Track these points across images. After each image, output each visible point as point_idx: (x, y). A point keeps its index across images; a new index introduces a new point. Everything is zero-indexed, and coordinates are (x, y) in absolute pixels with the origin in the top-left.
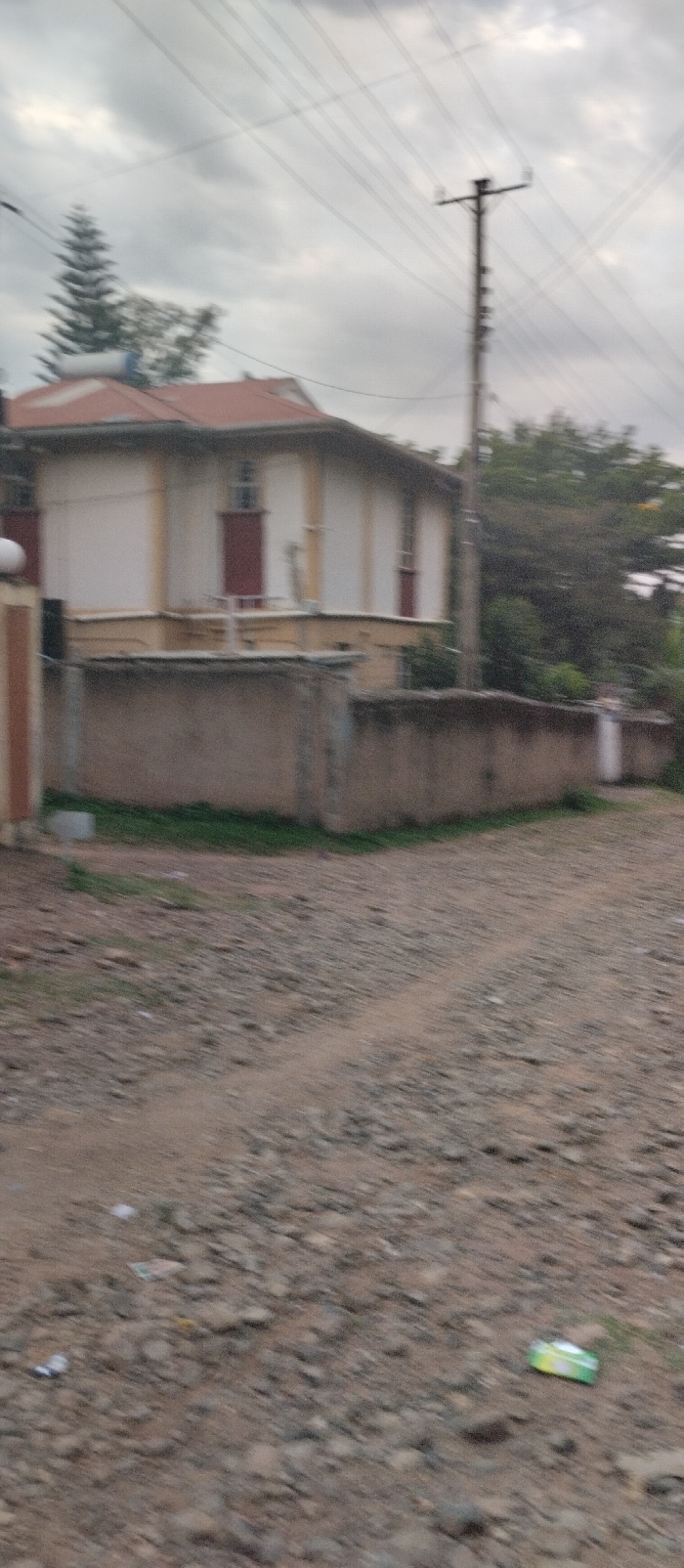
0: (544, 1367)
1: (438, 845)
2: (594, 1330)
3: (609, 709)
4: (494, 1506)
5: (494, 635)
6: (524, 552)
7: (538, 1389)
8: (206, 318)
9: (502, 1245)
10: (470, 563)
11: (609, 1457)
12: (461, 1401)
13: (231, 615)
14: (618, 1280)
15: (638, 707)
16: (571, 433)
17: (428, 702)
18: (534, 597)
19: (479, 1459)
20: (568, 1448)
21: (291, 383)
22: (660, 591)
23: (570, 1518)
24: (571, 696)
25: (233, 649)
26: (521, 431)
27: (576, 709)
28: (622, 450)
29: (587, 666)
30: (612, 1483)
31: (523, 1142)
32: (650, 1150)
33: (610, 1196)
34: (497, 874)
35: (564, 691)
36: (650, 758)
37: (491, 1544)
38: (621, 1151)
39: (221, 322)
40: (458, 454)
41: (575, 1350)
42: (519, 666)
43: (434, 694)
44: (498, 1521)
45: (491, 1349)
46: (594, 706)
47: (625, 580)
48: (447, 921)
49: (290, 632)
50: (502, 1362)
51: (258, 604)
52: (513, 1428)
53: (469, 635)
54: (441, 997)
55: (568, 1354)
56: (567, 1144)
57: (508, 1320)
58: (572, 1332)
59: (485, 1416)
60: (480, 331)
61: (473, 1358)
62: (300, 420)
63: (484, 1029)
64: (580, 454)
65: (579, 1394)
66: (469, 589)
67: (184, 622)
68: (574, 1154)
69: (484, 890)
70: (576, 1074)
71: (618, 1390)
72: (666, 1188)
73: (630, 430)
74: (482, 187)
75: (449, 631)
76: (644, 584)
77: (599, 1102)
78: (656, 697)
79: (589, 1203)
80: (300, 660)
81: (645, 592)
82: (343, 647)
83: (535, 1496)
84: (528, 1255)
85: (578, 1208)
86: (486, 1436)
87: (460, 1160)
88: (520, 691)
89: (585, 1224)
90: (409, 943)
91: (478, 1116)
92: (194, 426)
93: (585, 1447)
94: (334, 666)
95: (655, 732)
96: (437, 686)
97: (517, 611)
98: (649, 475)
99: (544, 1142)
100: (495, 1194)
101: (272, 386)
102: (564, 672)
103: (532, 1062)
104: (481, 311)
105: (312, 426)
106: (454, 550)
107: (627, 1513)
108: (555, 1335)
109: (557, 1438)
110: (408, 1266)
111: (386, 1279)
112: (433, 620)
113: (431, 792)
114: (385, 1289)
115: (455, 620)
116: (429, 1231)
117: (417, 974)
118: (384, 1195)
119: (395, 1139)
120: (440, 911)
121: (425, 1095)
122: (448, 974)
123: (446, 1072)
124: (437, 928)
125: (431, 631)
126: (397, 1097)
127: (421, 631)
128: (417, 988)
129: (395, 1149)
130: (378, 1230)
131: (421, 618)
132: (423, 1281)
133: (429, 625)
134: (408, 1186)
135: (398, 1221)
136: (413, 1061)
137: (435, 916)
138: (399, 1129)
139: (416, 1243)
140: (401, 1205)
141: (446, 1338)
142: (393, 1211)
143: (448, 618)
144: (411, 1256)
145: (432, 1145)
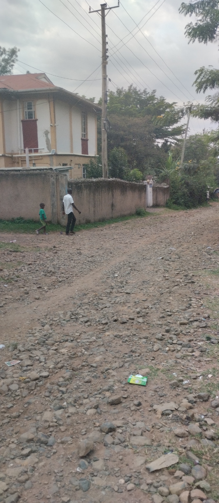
0: (130, 382)
1: (97, 229)
2: (147, 370)
3: (150, 183)
4: (118, 423)
5: (113, 160)
6: (122, 133)
7: (131, 389)
8: (13, 52)
9: (119, 348)
10: (104, 136)
11: (152, 406)
12: (108, 394)
13: (27, 155)
14: (153, 355)
15: (158, 182)
16: (136, 92)
17: (92, 182)
18: (125, 147)
19: (113, 410)
20: (139, 404)
21: (44, 75)
22: (165, 144)
23: (140, 424)
24: (137, 180)
25: (28, 166)
26: (119, 92)
27: (138, 183)
28: (152, 98)
29: (143, 170)
30: (152, 413)
31: (125, 318)
32: (163, 317)
33: (150, 331)
34: (115, 237)
35: (136, 178)
36: (162, 199)
37: (116, 433)
38: (154, 318)
39: (18, 54)
40: (99, 100)
41: (141, 376)
42: (121, 170)
43: (94, 180)
44: (119, 427)
45: (116, 378)
46: (145, 182)
47: (155, 141)
48: (101, 252)
49: (47, 160)
50: (120, 382)
51: (36, 151)
52: (122, 400)
53: (105, 160)
54: (99, 275)
55: (140, 378)
56: (138, 317)
57: (121, 369)
58: (140, 371)
59: (114, 397)
60: (105, 57)
61: (111, 381)
62: (48, 88)
63: (113, 284)
64: (139, 100)
65: (143, 389)
66: (104, 145)
67: (12, 158)
68: (141, 320)
69: (112, 242)
70: (140, 296)
71: (154, 387)
72: (167, 328)
73: (154, 91)
74: (104, 6)
75: (99, 160)
76: (160, 142)
77: (146, 304)
78: (164, 179)
79: (145, 334)
80: (51, 169)
81: (160, 145)
82: (64, 165)
83: (130, 419)
84: (127, 351)
85: (142, 336)
86: (115, 403)
87: (106, 324)
88: (122, 178)
89: (144, 340)
90: (90, 259)
91: (111, 310)
92: (11, 90)
93: (144, 404)
94: (62, 171)
95: (164, 190)
96: (95, 177)
97: (120, 152)
98: (160, 107)
99: (132, 317)
100: (116, 333)
101: (37, 76)
102: (135, 171)
103: (127, 293)
104: (105, 50)
105: (51, 90)
106: (99, 132)
107: (157, 421)
108: (135, 373)
109: (136, 402)
110: (91, 356)
111: (84, 360)
112: (93, 155)
113: (94, 211)
114: (84, 364)
115: (100, 155)
116: (97, 345)
117: (92, 268)
118: (83, 336)
119: (86, 319)
120: (98, 249)
121: (95, 305)
122: (101, 268)
123: (101, 298)
124: (97, 254)
125: (93, 159)
126: (86, 306)
127: (89, 159)
128: (92, 273)
129: (86, 322)
130: (81, 346)
131: (89, 155)
132: (95, 360)
133: (92, 157)
134: (90, 333)
135: (88, 343)
136: (91, 295)
137: (97, 251)
138: (87, 316)
139: (93, 349)
140: (88, 339)
141: (102, 376)
142: (86, 340)
143: (98, 155)
144: (91, 353)
145: (97, 320)
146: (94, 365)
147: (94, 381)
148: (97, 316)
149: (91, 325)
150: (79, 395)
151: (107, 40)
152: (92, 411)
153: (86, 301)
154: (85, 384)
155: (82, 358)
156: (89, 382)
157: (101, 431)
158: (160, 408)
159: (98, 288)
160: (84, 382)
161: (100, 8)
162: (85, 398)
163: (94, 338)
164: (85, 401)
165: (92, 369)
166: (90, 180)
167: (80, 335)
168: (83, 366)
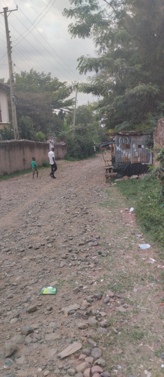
0: (44, 293)
1: (13, 179)
2: (56, 282)
3: (51, 142)
4: (35, 326)
5: (22, 126)
6: (28, 105)
7: (44, 298)
9: (33, 268)
10: (14, 108)
11: (60, 309)
12: (26, 305)
14: (60, 271)
15: (58, 141)
16: (36, 74)
17: (7, 143)
18: (31, 116)
19: (31, 317)
20: (51, 309)
22: (61, 113)
23: (52, 324)
24: (42, 140)
26: (23, 74)
27: (43, 143)
28: (49, 78)
29: (45, 132)
30: (61, 314)
31: (38, 245)
32: (66, 241)
33: (57, 253)
34: (28, 184)
35: (40, 138)
36: (62, 153)
37: (34, 334)
38: (60, 243)
40: (8, 80)
41: (51, 288)
42: (29, 133)
43: (8, 141)
44: (36, 329)
45: (32, 292)
46: (48, 142)
47: (53, 111)
48: (17, 197)
50: (35, 294)
52: (38, 308)
53: (15, 126)
54: (17, 214)
55: (50, 289)
56: (48, 243)
57: (36, 284)
58: (51, 284)
59: (31, 307)
60: (9, 48)
61: (28, 295)
63: (27, 220)
64: (38, 80)
65: (53, 297)
66: (14, 114)
68: (50, 245)
69: (25, 188)
70: (49, 227)
71: (61, 294)
72: (70, 249)
73: (50, 74)
74: (6, 9)
75: (11, 126)
76: (57, 111)
77: (53, 233)
78: (62, 138)
79: (54, 255)
81: (57, 113)
83: (44, 321)
84: (40, 270)
85: (51, 257)
86: (32, 311)
87: (24, 251)
88: (30, 139)
89: (53, 260)
90: (8, 203)
91: (27, 240)
93: (55, 308)
95: (63, 147)
96: (9, 139)
97: (27, 120)
98: (55, 85)
99: (43, 244)
100: (31, 257)
102: (40, 134)
103: (39, 226)
104: (9, 43)
106: (9, 105)
107: (64, 320)
108: (47, 286)
109: (48, 308)
110: (12, 277)
111: (7, 281)
112: (6, 123)
113: (10, 166)
114: (7, 284)
115: (12, 123)
116: (17, 268)
117: (10, 209)
118: (6, 262)
119: (7, 249)
120: (15, 194)
121: (14, 238)
122: (18, 209)
123: (19, 232)
124: (14, 198)
125: (6, 126)
126: (7, 239)
127: (3, 125)
128: (10, 213)
129: (8, 251)
130: (4, 271)
131: (3, 122)
132: (16, 280)
133: (6, 124)
134: (11, 259)
135: (9, 268)
136: (10, 230)
137: (13, 196)
138: (8, 247)
139: (13, 272)
140: (10, 264)
141: (22, 291)
142: (8, 266)
143: (10, 122)
144: (12, 275)
145: (16, 249)
146: (15, 284)
147: (15, 296)
148: (15, 246)
149: (11, 253)
150: (4, 309)
151: (10, 34)
152: (14, 320)
153: (7, 235)
154: (8, 299)
155: (5, 280)
156: (11, 297)
157: (22, 334)
158: (66, 310)
159: (15, 224)
160: (8, 298)
161: (3, 11)
162: (8, 311)
163: (14, 263)
164: (8, 313)
165: (14, 287)
166: (5, 141)
167: (3, 262)
168: (6, 286)
